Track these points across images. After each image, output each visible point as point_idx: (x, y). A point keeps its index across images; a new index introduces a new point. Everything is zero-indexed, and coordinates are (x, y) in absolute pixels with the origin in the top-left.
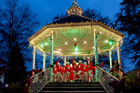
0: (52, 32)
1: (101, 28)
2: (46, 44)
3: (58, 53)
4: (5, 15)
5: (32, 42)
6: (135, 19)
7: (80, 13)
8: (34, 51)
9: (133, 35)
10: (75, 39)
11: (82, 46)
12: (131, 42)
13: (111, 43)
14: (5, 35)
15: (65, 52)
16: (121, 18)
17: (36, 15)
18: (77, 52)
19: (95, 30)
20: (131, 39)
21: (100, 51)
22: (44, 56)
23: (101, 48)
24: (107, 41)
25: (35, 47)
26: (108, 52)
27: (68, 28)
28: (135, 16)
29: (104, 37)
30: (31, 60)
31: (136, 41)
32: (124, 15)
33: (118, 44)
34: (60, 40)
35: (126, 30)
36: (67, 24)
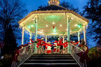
0: (36, 17)
1: (73, 15)
2: (32, 26)
3: (41, 33)
5: (21, 24)
6: (97, 11)
7: (58, 4)
8: (23, 31)
9: (95, 22)
10: (54, 23)
11: (58, 28)
12: (94, 27)
13: (79, 27)
15: (46, 32)
17: (25, 5)
18: (55, 33)
19: (68, 16)
20: (93, 24)
21: (71, 32)
22: (31, 35)
23: (72, 30)
25: (23, 28)
26: (77, 33)
27: (48, 14)
28: (97, 8)
29: (75, 22)
31: (97, 26)
32: (89, 7)
33: (84, 27)
34: (42, 23)
35: (90, 18)
36: (47, 11)
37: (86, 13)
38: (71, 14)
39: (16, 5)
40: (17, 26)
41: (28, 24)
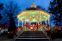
0: (25, 13)
1: (43, 12)
2: (23, 17)
3: (28, 21)
4: (9, 7)
5: (18, 17)
6: (54, 9)
7: (35, 7)
9: (54, 15)
10: (34, 16)
11: (36, 18)
12: (53, 17)
13: (46, 17)
14: (8, 14)
15: (30, 20)
16: (49, 9)
17: (20, 7)
18: (34, 20)
19: (41, 13)
21: (42, 20)
22: (23, 22)
23: (43, 19)
24: (45, 17)
25: (19, 19)
26: (45, 20)
27: (31, 12)
28: (54, 8)
29: (44, 15)
30: (18, 23)
31: (55, 17)
33: (48, 18)
34: (28, 16)
35: (51, 13)
36: (31, 10)
37: (49, 10)
38: (42, 11)
39: (16, 7)
40: (16, 17)
41: (21, 16)
